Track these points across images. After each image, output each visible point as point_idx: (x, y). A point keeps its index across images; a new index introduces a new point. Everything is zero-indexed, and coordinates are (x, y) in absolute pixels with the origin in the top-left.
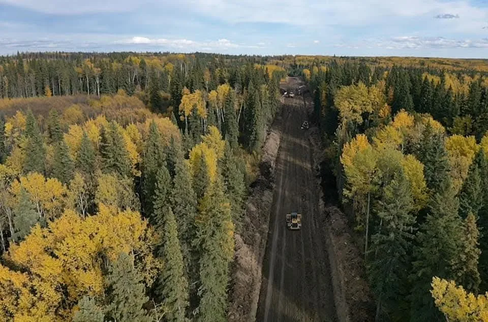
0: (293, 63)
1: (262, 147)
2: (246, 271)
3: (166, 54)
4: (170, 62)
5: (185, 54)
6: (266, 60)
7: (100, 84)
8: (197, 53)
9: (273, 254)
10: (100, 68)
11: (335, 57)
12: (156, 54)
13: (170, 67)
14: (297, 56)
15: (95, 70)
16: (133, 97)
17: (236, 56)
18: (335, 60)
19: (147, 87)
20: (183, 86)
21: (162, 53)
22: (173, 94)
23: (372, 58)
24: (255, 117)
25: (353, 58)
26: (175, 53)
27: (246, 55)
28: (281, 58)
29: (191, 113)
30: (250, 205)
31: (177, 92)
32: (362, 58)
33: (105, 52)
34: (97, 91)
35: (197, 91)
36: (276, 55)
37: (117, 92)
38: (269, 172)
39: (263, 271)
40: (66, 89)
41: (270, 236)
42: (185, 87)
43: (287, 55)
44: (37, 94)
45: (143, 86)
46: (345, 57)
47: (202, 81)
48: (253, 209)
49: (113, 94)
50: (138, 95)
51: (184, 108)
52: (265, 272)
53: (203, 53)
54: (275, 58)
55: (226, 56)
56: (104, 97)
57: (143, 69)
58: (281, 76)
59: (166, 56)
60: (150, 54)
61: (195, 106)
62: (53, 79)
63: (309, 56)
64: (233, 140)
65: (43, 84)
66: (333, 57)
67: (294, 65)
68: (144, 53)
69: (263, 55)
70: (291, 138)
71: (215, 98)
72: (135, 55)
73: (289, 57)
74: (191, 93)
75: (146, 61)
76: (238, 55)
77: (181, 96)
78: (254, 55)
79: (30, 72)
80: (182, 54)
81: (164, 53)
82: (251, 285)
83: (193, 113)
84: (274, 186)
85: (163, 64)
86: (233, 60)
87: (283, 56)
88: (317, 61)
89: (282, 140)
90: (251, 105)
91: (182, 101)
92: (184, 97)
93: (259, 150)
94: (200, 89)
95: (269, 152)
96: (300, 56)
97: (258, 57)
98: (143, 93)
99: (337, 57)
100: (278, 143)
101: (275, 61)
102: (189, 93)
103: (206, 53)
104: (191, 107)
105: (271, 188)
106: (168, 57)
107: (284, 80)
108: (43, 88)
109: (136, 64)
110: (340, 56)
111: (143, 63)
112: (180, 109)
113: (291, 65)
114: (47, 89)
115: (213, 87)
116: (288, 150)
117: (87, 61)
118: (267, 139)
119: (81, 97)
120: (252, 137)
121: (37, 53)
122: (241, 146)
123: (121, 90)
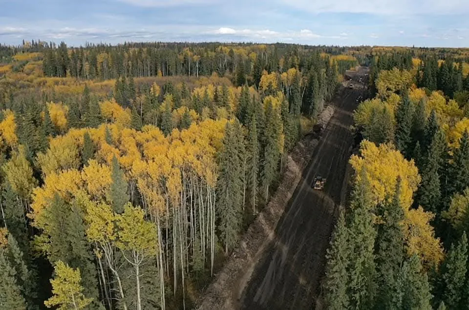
0: (369, 54)
1: (319, 115)
2: (292, 173)
3: (250, 44)
4: (253, 51)
5: (267, 44)
6: (343, 51)
7: (199, 68)
8: (278, 43)
9: (311, 169)
10: (200, 55)
11: (414, 47)
12: (240, 44)
13: (254, 56)
14: (374, 47)
15: (195, 57)
16: (224, 78)
17: (314, 46)
18: (413, 51)
19: (234, 71)
20: (263, 69)
21: (245, 43)
22: (255, 76)
23: (453, 49)
24: (314, 92)
25: (433, 49)
26: (257, 43)
27: (324, 46)
28: (358, 49)
29: (267, 88)
30: (301, 144)
31: (258, 74)
32: (442, 50)
33: (195, 42)
34: (196, 74)
35: (273, 73)
36: (353, 46)
37: (211, 74)
38: (320, 130)
39: (302, 176)
40: (173, 71)
41: (311, 161)
42: (264, 70)
43: (364, 45)
44: (151, 75)
45: (231, 70)
46: (424, 48)
47: (277, 66)
48: (302, 146)
49: (208, 76)
50: (227, 77)
51: (262, 85)
52: (304, 175)
53: (283, 44)
54: (353, 48)
55: (305, 46)
56: (202, 77)
57: (231, 57)
58: (351, 65)
59: (249, 46)
60: (235, 45)
61: (271, 83)
62: (163, 64)
63: (386, 47)
64: (297, 108)
65: (156, 68)
66: (412, 48)
67: (370, 55)
68: (229, 44)
69: (341, 46)
70: (343, 112)
71: (286, 78)
72: (225, 45)
73: (366, 48)
74: (269, 74)
75: (234, 50)
76: (317, 45)
77: (261, 76)
78: (332, 46)
79: (146, 58)
80: (264, 44)
81: (247, 43)
82: (294, 179)
83: (269, 88)
84: (321, 138)
85: (247, 53)
86: (311, 50)
87: (361, 46)
88: (394, 52)
89: (335, 112)
90: (311, 83)
91: (261, 79)
92: (263, 76)
93: (316, 116)
94: (275, 71)
95: (323, 119)
96: (377, 47)
97: (336, 47)
98: (231, 76)
99: (417, 48)
100: (332, 113)
101: (352, 52)
102: (267, 74)
103: (286, 44)
104: (267, 84)
105: (318, 139)
106: (251, 47)
107: (353, 69)
108: (156, 71)
109: (226, 52)
110: (419, 47)
111: (231, 52)
112: (260, 85)
113: (367, 56)
114: (159, 71)
115: (285, 70)
116: (338, 118)
117: (186, 50)
118: (324, 110)
119: (185, 77)
120: (311, 107)
121: (140, 43)
122: (303, 113)
123: (214, 73)
